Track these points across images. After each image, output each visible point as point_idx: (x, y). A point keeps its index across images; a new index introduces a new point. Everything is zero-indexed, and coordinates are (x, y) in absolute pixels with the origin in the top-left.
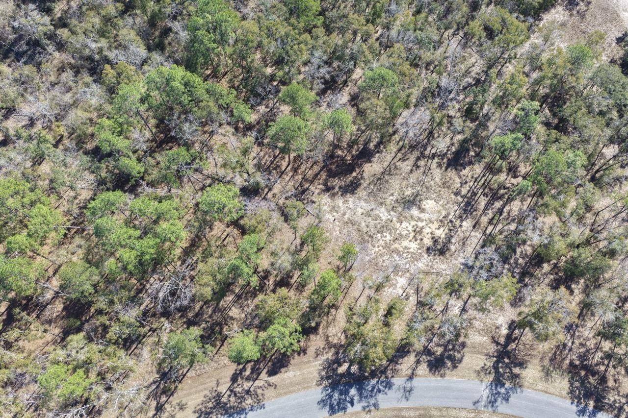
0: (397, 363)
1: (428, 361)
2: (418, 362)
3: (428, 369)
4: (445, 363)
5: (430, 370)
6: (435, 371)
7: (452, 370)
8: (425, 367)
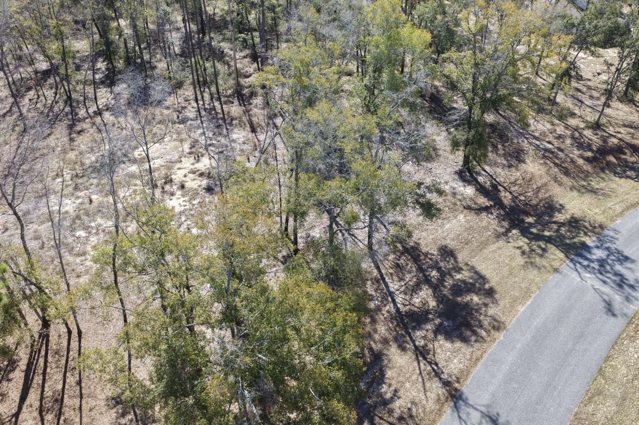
0: (385, 403)
1: (437, 332)
2: (422, 353)
3: (458, 344)
4: (467, 305)
5: (465, 340)
6: (475, 333)
7: (495, 302)
8: (448, 345)
